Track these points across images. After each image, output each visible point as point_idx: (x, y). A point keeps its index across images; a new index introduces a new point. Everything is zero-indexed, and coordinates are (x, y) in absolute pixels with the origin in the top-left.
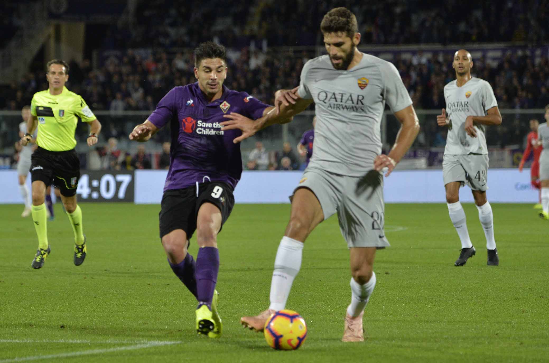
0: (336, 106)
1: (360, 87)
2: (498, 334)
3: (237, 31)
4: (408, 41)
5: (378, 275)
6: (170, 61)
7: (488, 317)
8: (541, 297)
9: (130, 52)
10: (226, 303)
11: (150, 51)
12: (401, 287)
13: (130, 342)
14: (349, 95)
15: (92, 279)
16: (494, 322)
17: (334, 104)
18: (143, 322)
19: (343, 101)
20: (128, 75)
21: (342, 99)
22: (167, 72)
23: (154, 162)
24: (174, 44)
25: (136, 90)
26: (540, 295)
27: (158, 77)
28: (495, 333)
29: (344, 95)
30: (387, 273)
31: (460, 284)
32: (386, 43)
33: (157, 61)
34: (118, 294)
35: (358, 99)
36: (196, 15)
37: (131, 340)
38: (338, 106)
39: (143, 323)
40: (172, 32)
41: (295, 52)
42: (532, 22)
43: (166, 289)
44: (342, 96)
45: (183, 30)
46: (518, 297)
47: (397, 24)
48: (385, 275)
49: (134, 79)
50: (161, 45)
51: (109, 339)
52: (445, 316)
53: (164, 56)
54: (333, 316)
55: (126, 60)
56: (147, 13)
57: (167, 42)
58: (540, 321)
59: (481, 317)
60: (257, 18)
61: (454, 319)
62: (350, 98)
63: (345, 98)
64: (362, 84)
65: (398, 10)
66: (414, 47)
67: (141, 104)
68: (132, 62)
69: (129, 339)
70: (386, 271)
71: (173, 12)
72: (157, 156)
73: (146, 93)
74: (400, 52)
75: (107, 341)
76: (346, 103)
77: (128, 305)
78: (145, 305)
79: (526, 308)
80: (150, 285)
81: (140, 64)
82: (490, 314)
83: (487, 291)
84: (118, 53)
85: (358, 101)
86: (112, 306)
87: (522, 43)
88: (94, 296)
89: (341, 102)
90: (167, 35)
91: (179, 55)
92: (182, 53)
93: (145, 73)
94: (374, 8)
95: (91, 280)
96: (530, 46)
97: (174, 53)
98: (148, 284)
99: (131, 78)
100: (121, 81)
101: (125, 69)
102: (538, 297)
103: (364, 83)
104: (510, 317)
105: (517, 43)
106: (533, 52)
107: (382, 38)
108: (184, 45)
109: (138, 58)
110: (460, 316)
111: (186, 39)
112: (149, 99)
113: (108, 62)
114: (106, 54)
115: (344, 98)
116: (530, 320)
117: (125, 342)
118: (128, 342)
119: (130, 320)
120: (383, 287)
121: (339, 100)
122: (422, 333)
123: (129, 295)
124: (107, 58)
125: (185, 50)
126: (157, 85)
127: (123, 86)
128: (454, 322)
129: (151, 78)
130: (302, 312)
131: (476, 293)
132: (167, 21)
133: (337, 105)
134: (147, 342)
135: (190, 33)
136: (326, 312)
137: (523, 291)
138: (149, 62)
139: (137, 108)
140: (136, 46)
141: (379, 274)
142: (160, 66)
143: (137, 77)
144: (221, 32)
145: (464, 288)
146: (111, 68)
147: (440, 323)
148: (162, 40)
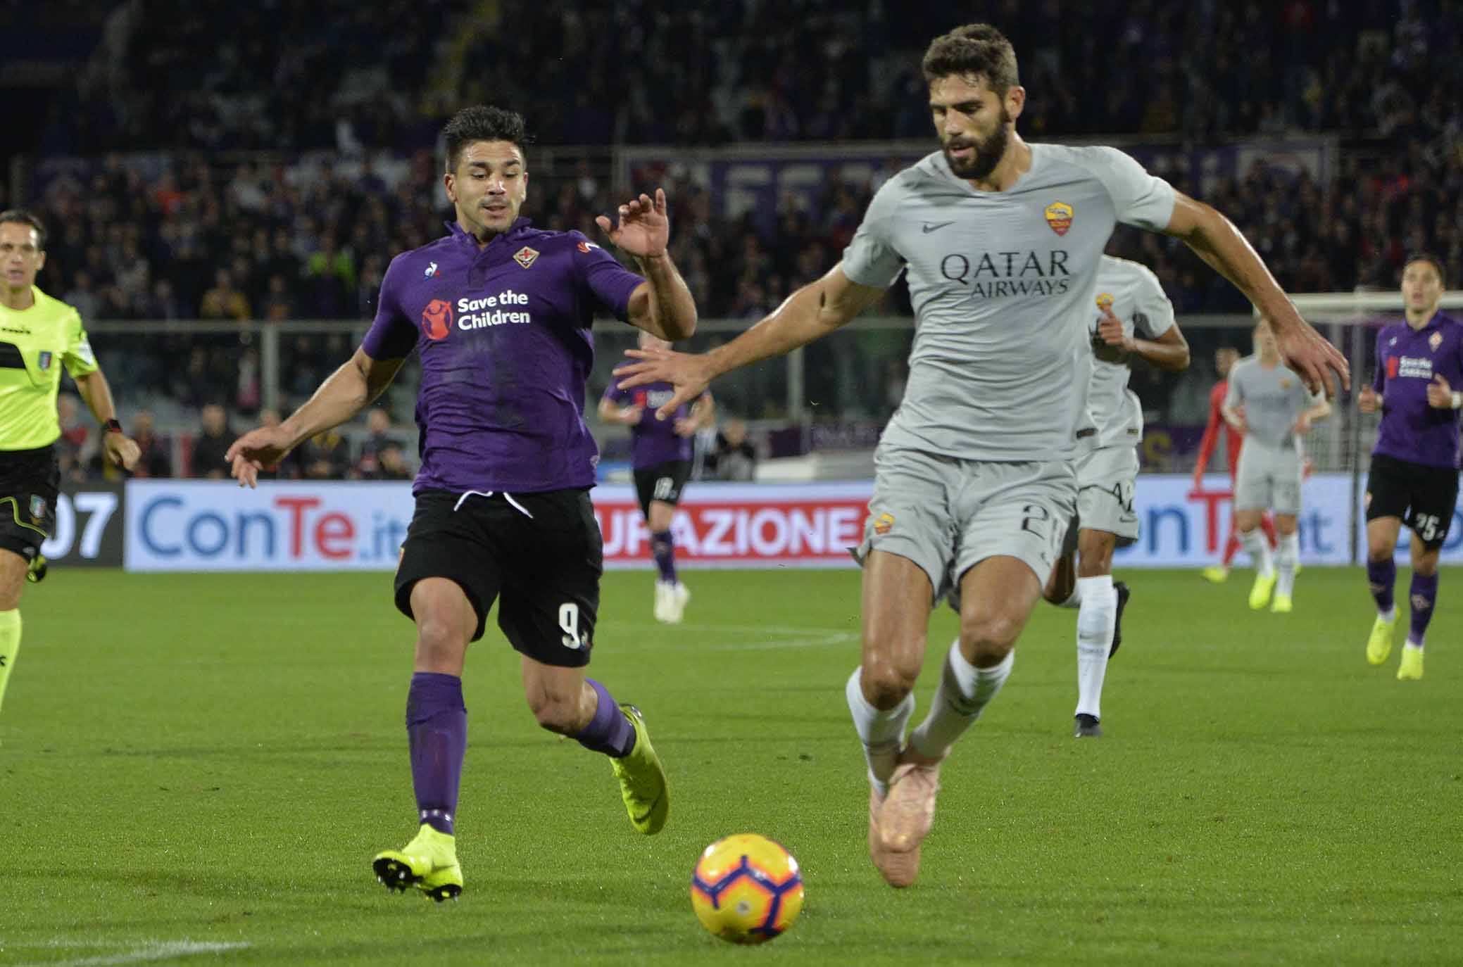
0: (994, 289)
1: (1055, 229)
2: (1102, 919)
3: (400, 104)
4: (860, 134)
5: (782, 760)
6: (221, 187)
7: (1075, 873)
8: (1217, 820)
9: (112, 162)
10: (373, 838)
11: (164, 160)
12: (842, 794)
13: (114, 944)
14: (1027, 255)
15: (8, 774)
16: (1091, 888)
17: (990, 284)
18: (146, 891)
19: (1013, 271)
20: (107, 224)
21: (1009, 267)
22: (211, 217)
23: (178, 458)
24: (233, 139)
25: (129, 266)
26: (1215, 815)
27: (188, 230)
28: (1095, 918)
29: (1014, 257)
30: (804, 757)
31: (1000, 786)
32: (802, 137)
33: (185, 185)
34: (82, 814)
35: (1053, 262)
36: (291, 62)
37: (116, 940)
38: (1001, 286)
39: (148, 893)
40: (226, 107)
41: (558, 161)
42: (1195, 82)
43: (209, 802)
44: (1010, 260)
45: (254, 104)
46: (1157, 820)
47: (832, 87)
48: (800, 761)
49: (125, 236)
50: (195, 143)
51: (56, 937)
52: (959, 873)
53: (204, 173)
54: (660, 874)
55: (100, 183)
56: (157, 57)
57: (214, 134)
58: (1214, 885)
59: (1057, 874)
60: (454, 72)
61: (983, 880)
62: (1032, 263)
63: (1018, 263)
64: (1059, 220)
65: (834, 49)
66: (879, 149)
67: (141, 303)
68: (119, 188)
69: (109, 937)
70: (803, 750)
71: (228, 53)
72: (186, 442)
73: (156, 274)
74: (836, 164)
75: (51, 942)
76: (1022, 274)
77: (108, 844)
78: (152, 844)
79: (1177, 850)
80: (165, 789)
81: (140, 193)
82: (1080, 867)
83: (1074, 803)
84: (81, 165)
85: (1053, 268)
86: (63, 848)
87: (1168, 138)
88: (14, 821)
89: (1009, 274)
90: (211, 117)
91: (243, 171)
92: (254, 166)
93: (154, 218)
94: (771, 43)
95: (8, 777)
96: (1188, 146)
97: (233, 166)
98: (162, 789)
99: (115, 232)
100: (88, 239)
101: (99, 209)
102: (1208, 820)
103: (1062, 217)
104: (1132, 875)
105: (1155, 138)
106: (1195, 161)
107: (792, 125)
108: (257, 143)
109: (133, 178)
110: (1000, 872)
111: (263, 126)
112: (163, 289)
113: (53, 189)
114: (48, 165)
115: (1013, 264)
116: (1187, 882)
117: (99, 943)
118: (108, 944)
119: (111, 886)
120: (794, 794)
121: (1002, 271)
122: (898, 918)
123: (110, 817)
124: (52, 177)
125: (263, 157)
126: (185, 251)
127: (94, 254)
128: (985, 887)
129: (168, 231)
130: (576, 864)
131: (1045, 809)
132: (214, 79)
133: (998, 283)
134: (157, 943)
135: (275, 111)
136: (640, 862)
137: (1169, 805)
138: (163, 188)
139: (131, 314)
140: (126, 145)
141: (784, 758)
142: (192, 199)
143: (133, 231)
144: (358, 108)
145: (1012, 796)
146: (61, 206)
147: (947, 890)
148: (197, 129)
